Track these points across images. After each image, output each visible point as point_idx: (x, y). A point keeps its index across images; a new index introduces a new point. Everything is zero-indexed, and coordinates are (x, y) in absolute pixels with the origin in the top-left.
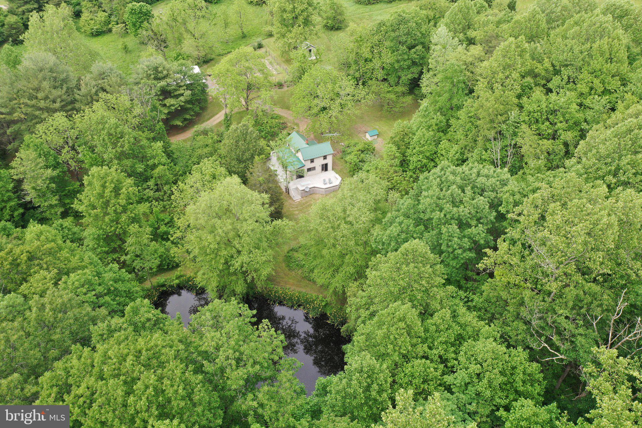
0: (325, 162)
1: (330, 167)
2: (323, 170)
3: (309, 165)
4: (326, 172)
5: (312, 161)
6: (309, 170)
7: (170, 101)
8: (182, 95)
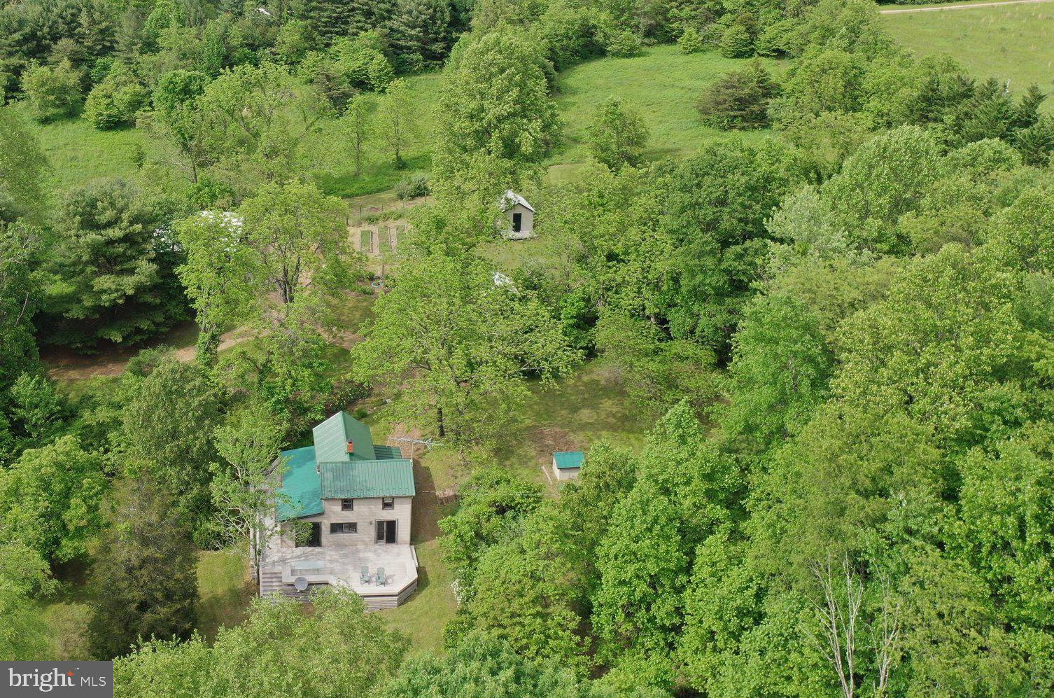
0: (387, 515)
1: (404, 531)
2: (379, 537)
3: (336, 514)
4: (391, 546)
5: (347, 504)
6: (336, 528)
7: (105, 282)
8: (131, 272)
